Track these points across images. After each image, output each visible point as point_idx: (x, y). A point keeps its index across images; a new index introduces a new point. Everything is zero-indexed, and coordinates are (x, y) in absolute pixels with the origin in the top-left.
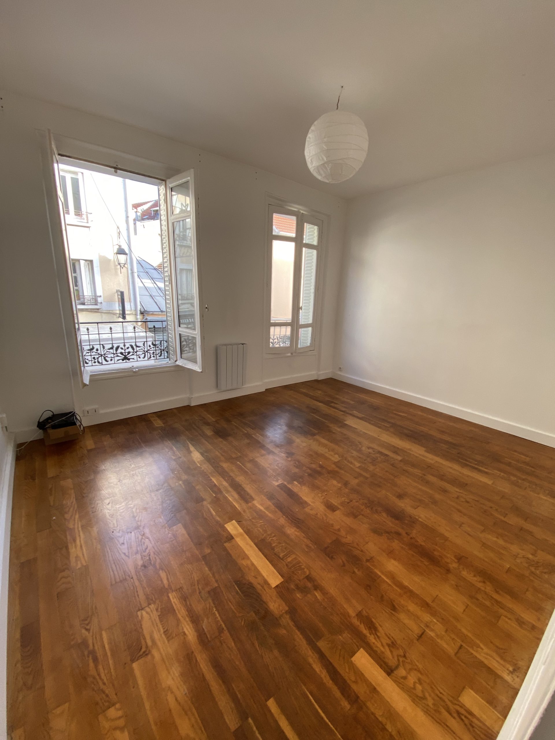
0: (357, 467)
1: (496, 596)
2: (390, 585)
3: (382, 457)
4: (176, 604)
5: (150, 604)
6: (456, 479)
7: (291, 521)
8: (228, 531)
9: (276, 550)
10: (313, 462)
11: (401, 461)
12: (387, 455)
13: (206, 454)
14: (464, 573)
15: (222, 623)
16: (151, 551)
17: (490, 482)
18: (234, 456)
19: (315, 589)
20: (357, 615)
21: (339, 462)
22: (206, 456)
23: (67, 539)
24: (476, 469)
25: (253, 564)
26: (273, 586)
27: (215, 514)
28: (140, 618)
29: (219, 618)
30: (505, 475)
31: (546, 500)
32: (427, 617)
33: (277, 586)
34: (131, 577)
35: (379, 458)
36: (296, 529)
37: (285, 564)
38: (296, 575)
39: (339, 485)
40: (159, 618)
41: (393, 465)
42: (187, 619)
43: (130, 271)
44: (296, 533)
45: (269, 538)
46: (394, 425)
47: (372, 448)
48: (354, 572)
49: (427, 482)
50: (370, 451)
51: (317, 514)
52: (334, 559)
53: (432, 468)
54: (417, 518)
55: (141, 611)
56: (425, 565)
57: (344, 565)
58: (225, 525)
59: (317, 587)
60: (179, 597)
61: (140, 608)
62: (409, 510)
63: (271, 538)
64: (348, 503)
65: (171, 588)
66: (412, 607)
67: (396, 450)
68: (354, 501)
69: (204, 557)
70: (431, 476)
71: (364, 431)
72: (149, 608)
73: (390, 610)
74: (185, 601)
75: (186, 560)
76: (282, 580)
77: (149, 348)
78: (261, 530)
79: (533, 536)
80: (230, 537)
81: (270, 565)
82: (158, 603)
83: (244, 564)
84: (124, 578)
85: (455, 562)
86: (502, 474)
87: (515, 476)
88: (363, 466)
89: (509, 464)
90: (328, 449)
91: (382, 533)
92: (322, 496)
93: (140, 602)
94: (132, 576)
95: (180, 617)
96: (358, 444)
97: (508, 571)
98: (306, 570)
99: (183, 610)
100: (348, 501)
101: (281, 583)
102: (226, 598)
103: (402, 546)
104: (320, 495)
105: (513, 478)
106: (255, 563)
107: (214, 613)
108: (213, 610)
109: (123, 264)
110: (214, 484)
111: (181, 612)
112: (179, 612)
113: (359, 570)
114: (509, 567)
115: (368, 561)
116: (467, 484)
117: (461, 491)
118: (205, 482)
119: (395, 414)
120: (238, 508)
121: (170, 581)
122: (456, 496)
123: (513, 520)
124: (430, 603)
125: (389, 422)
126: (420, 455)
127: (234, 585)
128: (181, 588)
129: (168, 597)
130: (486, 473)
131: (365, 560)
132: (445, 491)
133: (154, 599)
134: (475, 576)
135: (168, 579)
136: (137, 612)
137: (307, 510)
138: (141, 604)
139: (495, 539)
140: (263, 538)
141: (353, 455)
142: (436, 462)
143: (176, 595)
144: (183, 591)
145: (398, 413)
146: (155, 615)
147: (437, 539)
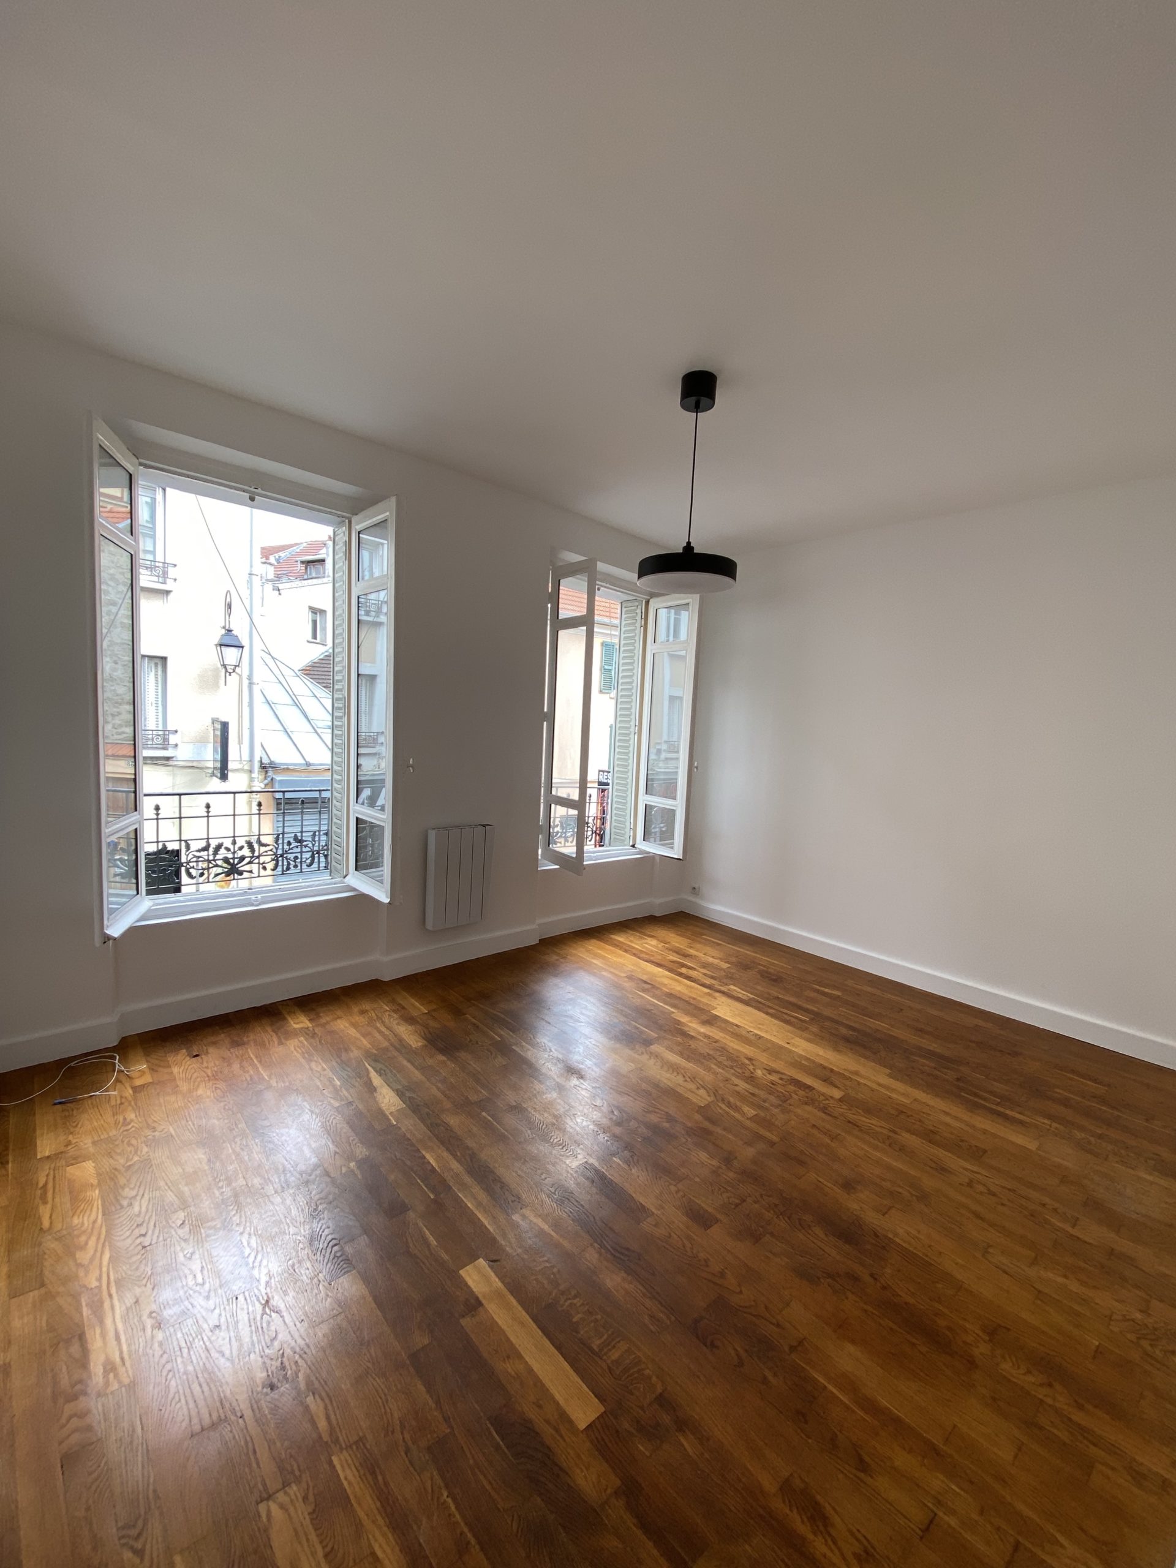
0: (748, 1119)
1: (1078, 1417)
2: (847, 1408)
3: (801, 1093)
4: (350, 1483)
5: (289, 1485)
6: (962, 1141)
7: (612, 1254)
8: (469, 1287)
9: (582, 1333)
10: (651, 1109)
11: (840, 1100)
12: (810, 1088)
13: (408, 1094)
14: (1006, 1366)
15: (466, 1530)
16: (285, 1346)
17: (1032, 1146)
18: (473, 1098)
19: (680, 1430)
20: (781, 1489)
21: (708, 1106)
22: (409, 1097)
23: (82, 1315)
24: (999, 1114)
25: (530, 1371)
26: (582, 1426)
27: (436, 1243)
28: (264, 1518)
29: (458, 1516)
30: (1061, 1128)
31: (1152, 1183)
32: (937, 1482)
33: (589, 1427)
34: (239, 1414)
35: (793, 1095)
36: (624, 1275)
37: (605, 1367)
38: (632, 1394)
39: (714, 1163)
40: (312, 1520)
41: (824, 1110)
42: (380, 1521)
43: (246, 682)
44: (626, 1286)
45: (565, 1301)
46: (817, 1017)
47: (778, 1072)
48: (765, 1380)
49: (902, 1149)
50: (774, 1078)
51: (670, 1236)
52: (717, 1347)
53: (908, 1116)
54: (891, 1236)
55: (265, 1502)
56: (921, 1353)
57: (741, 1364)
58: (461, 1272)
59: (683, 1424)
60: (357, 1464)
61: (265, 1495)
62: (872, 1218)
63: (569, 1302)
64: (737, 1205)
65: (336, 1441)
66: (902, 1459)
67: (827, 1075)
68: (749, 1200)
69: (414, 1357)
70: (907, 1135)
71: (756, 1032)
72: (286, 1493)
73: (854, 1471)
74: (373, 1473)
75: (369, 1365)
76: (602, 1409)
77: (286, 847)
78: (545, 1282)
79: (1136, 1267)
80: (473, 1301)
81: (572, 1372)
82: (307, 1482)
83: (510, 1370)
84: (223, 1417)
85: (985, 1342)
86: (1055, 1125)
87: (1082, 1128)
88: (763, 1114)
89: (1065, 1103)
90: (684, 1076)
91: (819, 1278)
92: (677, 1192)
93: (263, 1480)
94: (241, 1411)
95: (361, 1514)
96: (747, 1062)
97: (1098, 1352)
98: (654, 1379)
99: (368, 1498)
100: (737, 1201)
101: (598, 1418)
102: (471, 1462)
103: (865, 1307)
104: (673, 1188)
105: (1079, 1135)
106: (536, 1367)
107: (445, 1501)
108: (442, 1495)
109: (233, 667)
110: (429, 1168)
111: (365, 1504)
112: (359, 1504)
113: (775, 1375)
114: (1097, 1343)
115: (793, 1348)
116: (985, 1151)
117: (975, 1169)
118: (408, 1163)
119: (818, 991)
120: (488, 1227)
121: (334, 1422)
122: (967, 1180)
123: (1093, 1233)
124: (941, 1446)
125: (807, 1011)
126: (879, 1085)
127: (488, 1429)
128: (361, 1439)
129: (331, 1463)
130: (1021, 1123)
131: (787, 1349)
132: (942, 1170)
133: (297, 1473)
134: (1029, 1372)
135: (328, 1418)
136: (258, 1504)
137: (646, 1226)
138: (265, 1485)
139: (1060, 1280)
140: (550, 1301)
141: (737, 1088)
142: (915, 1100)
143: (348, 1458)
144: (366, 1448)
145: (823, 989)
146: (302, 1513)
147: (940, 1286)
